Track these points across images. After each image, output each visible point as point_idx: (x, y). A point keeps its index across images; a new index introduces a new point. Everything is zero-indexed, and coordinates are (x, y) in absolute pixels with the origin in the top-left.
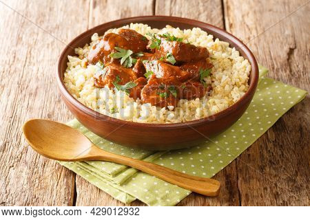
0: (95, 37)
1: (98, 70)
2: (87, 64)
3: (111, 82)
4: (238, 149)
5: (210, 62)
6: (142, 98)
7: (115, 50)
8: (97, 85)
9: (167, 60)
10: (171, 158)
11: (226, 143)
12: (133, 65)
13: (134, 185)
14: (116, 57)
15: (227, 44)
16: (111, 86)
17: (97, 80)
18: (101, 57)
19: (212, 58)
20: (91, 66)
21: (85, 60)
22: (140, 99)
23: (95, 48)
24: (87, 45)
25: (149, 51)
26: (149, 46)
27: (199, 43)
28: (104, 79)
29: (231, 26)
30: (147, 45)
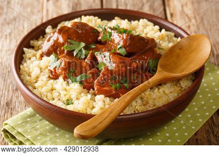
0: (49, 30)
1: (52, 62)
2: (42, 56)
3: (65, 74)
4: (186, 134)
5: (158, 52)
6: (96, 89)
7: (68, 42)
8: (51, 76)
9: (118, 51)
11: (175, 128)
12: (86, 56)
14: (69, 49)
15: (173, 34)
16: (65, 78)
17: (51, 72)
18: (55, 49)
19: (159, 49)
20: (45, 58)
21: (40, 52)
22: (94, 89)
23: (49, 40)
24: (41, 37)
25: (100, 43)
26: (100, 38)
27: (146, 34)
28: (59, 71)
29: (172, 15)
30: (98, 36)
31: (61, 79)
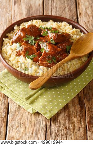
0: (16, 27)
1: (17, 47)
2: (12, 43)
3: (24, 54)
4: (84, 83)
5: (71, 41)
6: (39, 63)
7: (26, 36)
8: (17, 54)
9: (51, 42)
10: (53, 89)
11: (79, 80)
12: (35, 44)
13: (36, 104)
14: (26, 40)
15: (79, 30)
16: (24, 56)
17: (17, 52)
18: (19, 40)
19: (72, 39)
20: (14, 44)
21: (11, 40)
22: (38, 62)
23: (16, 35)
24: (12, 31)
25: (42, 36)
26: (42, 34)
27: (66, 30)
28: (21, 52)
29: (80, 14)
30: (41, 33)
31: (22, 56)
